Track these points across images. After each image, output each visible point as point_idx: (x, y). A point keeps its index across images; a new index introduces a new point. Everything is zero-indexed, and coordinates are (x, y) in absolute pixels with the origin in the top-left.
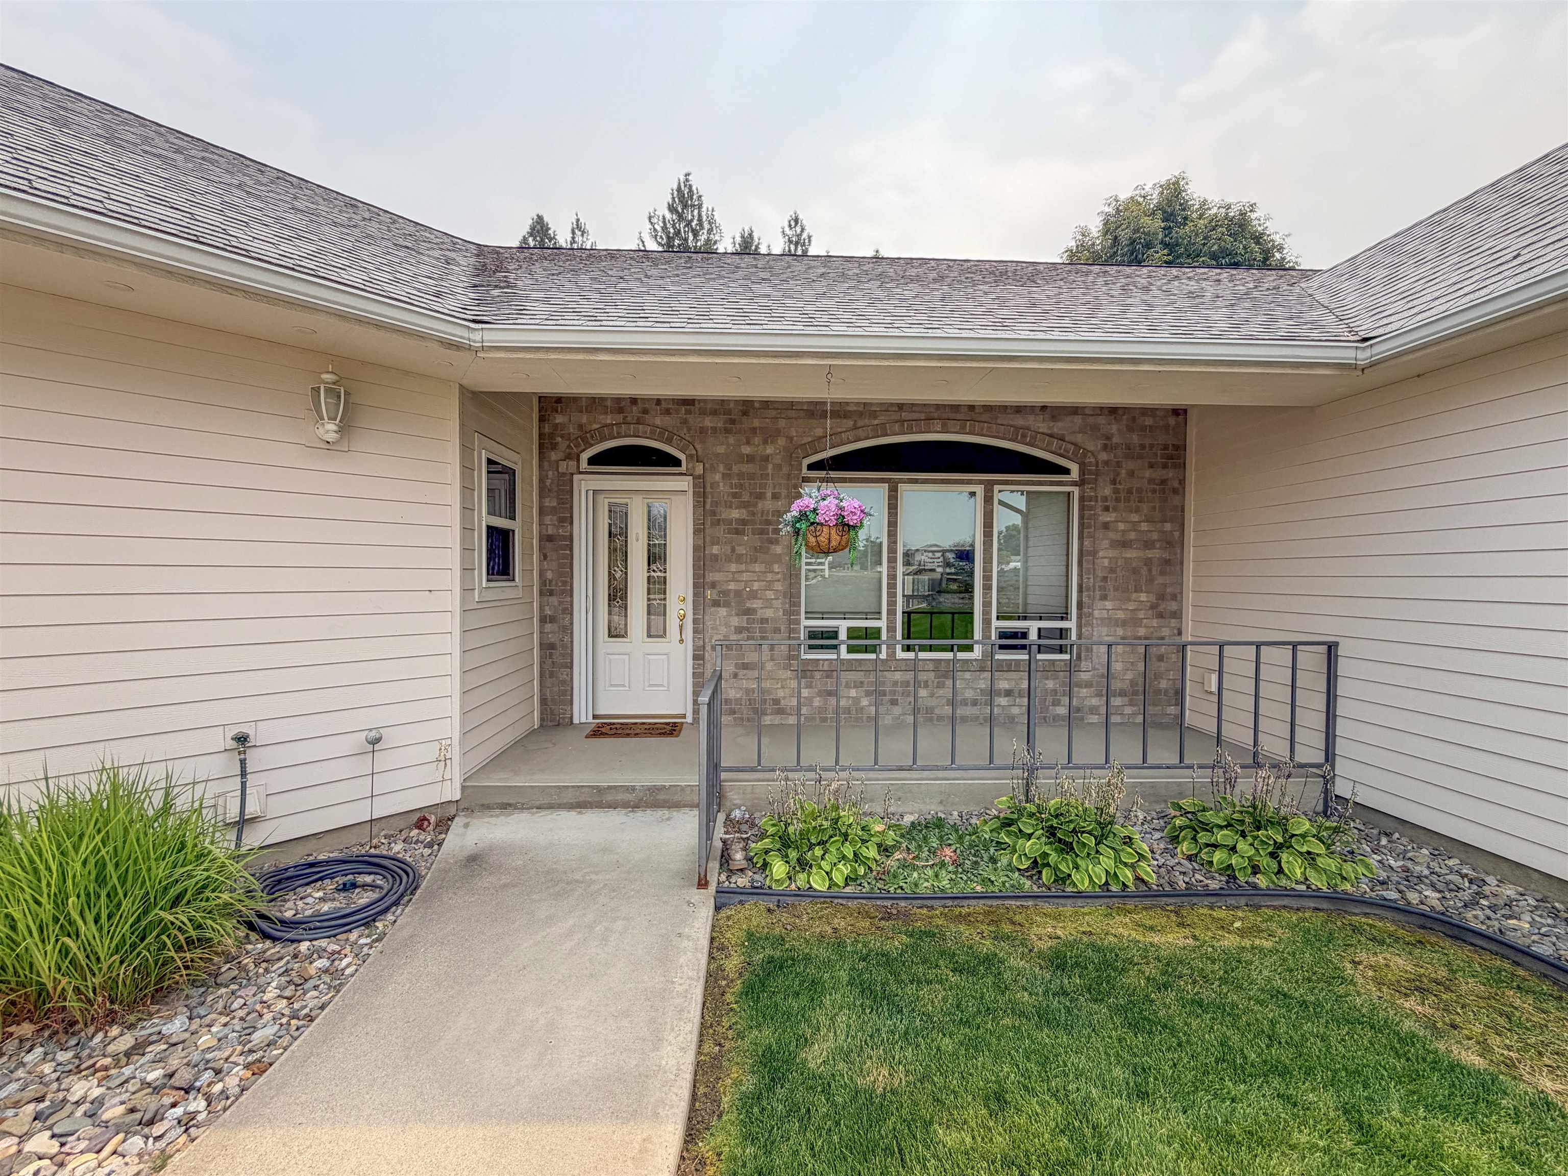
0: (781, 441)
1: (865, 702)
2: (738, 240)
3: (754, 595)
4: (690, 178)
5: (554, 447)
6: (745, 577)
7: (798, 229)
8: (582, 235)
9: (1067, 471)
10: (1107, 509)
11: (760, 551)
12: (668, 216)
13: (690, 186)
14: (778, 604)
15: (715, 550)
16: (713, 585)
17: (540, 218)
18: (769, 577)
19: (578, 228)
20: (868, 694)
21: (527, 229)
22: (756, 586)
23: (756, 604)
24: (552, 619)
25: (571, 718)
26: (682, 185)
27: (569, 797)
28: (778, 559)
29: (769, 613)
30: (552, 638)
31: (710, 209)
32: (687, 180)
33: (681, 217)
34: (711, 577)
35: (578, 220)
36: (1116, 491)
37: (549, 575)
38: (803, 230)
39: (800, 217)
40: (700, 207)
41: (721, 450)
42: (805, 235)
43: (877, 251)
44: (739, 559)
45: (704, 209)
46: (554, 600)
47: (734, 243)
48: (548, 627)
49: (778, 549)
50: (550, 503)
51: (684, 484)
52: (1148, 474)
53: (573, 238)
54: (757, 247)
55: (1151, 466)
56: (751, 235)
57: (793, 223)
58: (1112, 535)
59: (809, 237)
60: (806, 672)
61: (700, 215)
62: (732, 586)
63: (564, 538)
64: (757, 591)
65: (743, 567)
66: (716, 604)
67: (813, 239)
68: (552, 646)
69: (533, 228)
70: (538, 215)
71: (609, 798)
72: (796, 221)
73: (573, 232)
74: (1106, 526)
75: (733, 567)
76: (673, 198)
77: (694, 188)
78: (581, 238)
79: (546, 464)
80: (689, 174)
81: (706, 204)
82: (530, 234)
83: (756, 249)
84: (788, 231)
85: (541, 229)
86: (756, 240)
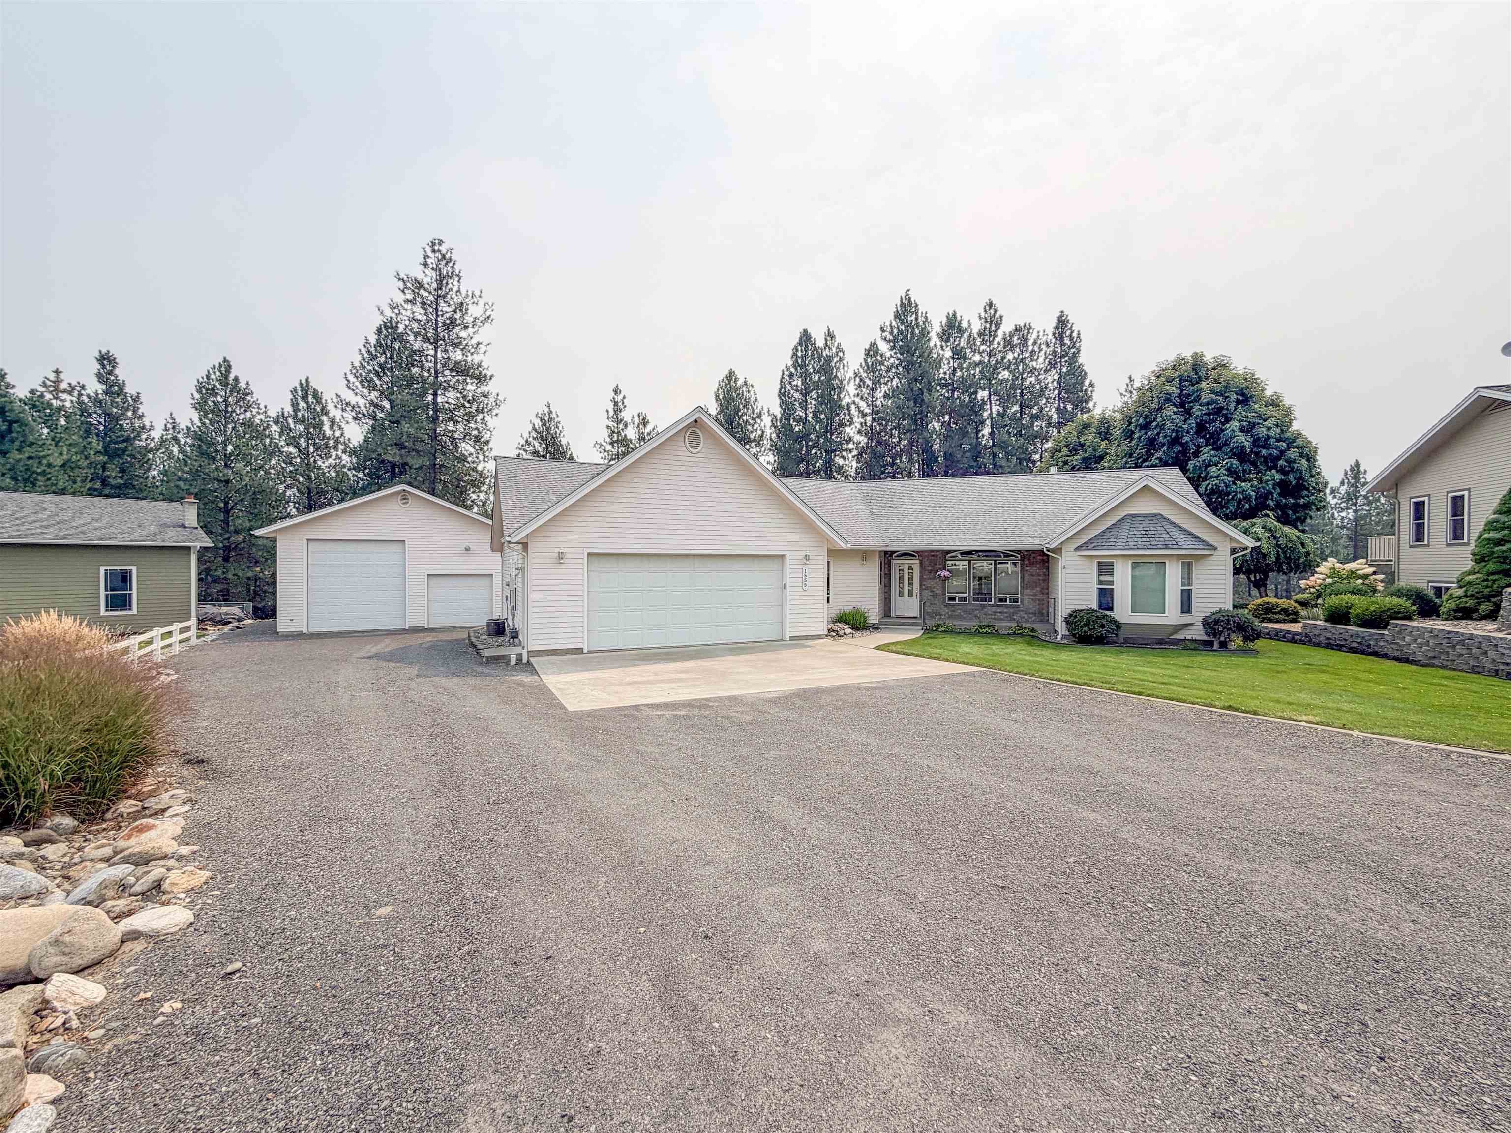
1: (962, 614)
2: (944, 320)
3: (934, 588)
4: (909, 293)
6: (932, 583)
7: (992, 312)
8: (832, 339)
12: (894, 323)
13: (910, 298)
14: (940, 589)
15: (925, 577)
17: (805, 331)
19: (830, 335)
21: (797, 340)
23: (935, 591)
24: (886, 592)
25: (890, 615)
26: (904, 299)
29: (938, 592)
31: (924, 312)
32: (907, 295)
33: (902, 322)
34: (924, 583)
35: (829, 330)
37: (886, 582)
38: (996, 311)
39: (994, 303)
40: (917, 311)
42: (997, 315)
43: (1062, 312)
45: (919, 312)
46: (887, 588)
47: (942, 325)
50: (886, 566)
51: (918, 561)
54: (960, 323)
56: (954, 315)
57: (987, 308)
59: (1001, 317)
61: (917, 315)
62: (929, 585)
63: (889, 574)
66: (925, 590)
69: (801, 339)
72: (991, 305)
73: (826, 340)
76: (897, 310)
77: (912, 300)
78: (831, 341)
79: (885, 557)
80: (908, 290)
81: (921, 309)
82: (800, 344)
83: (959, 326)
84: (983, 315)
85: (806, 338)
86: (959, 318)
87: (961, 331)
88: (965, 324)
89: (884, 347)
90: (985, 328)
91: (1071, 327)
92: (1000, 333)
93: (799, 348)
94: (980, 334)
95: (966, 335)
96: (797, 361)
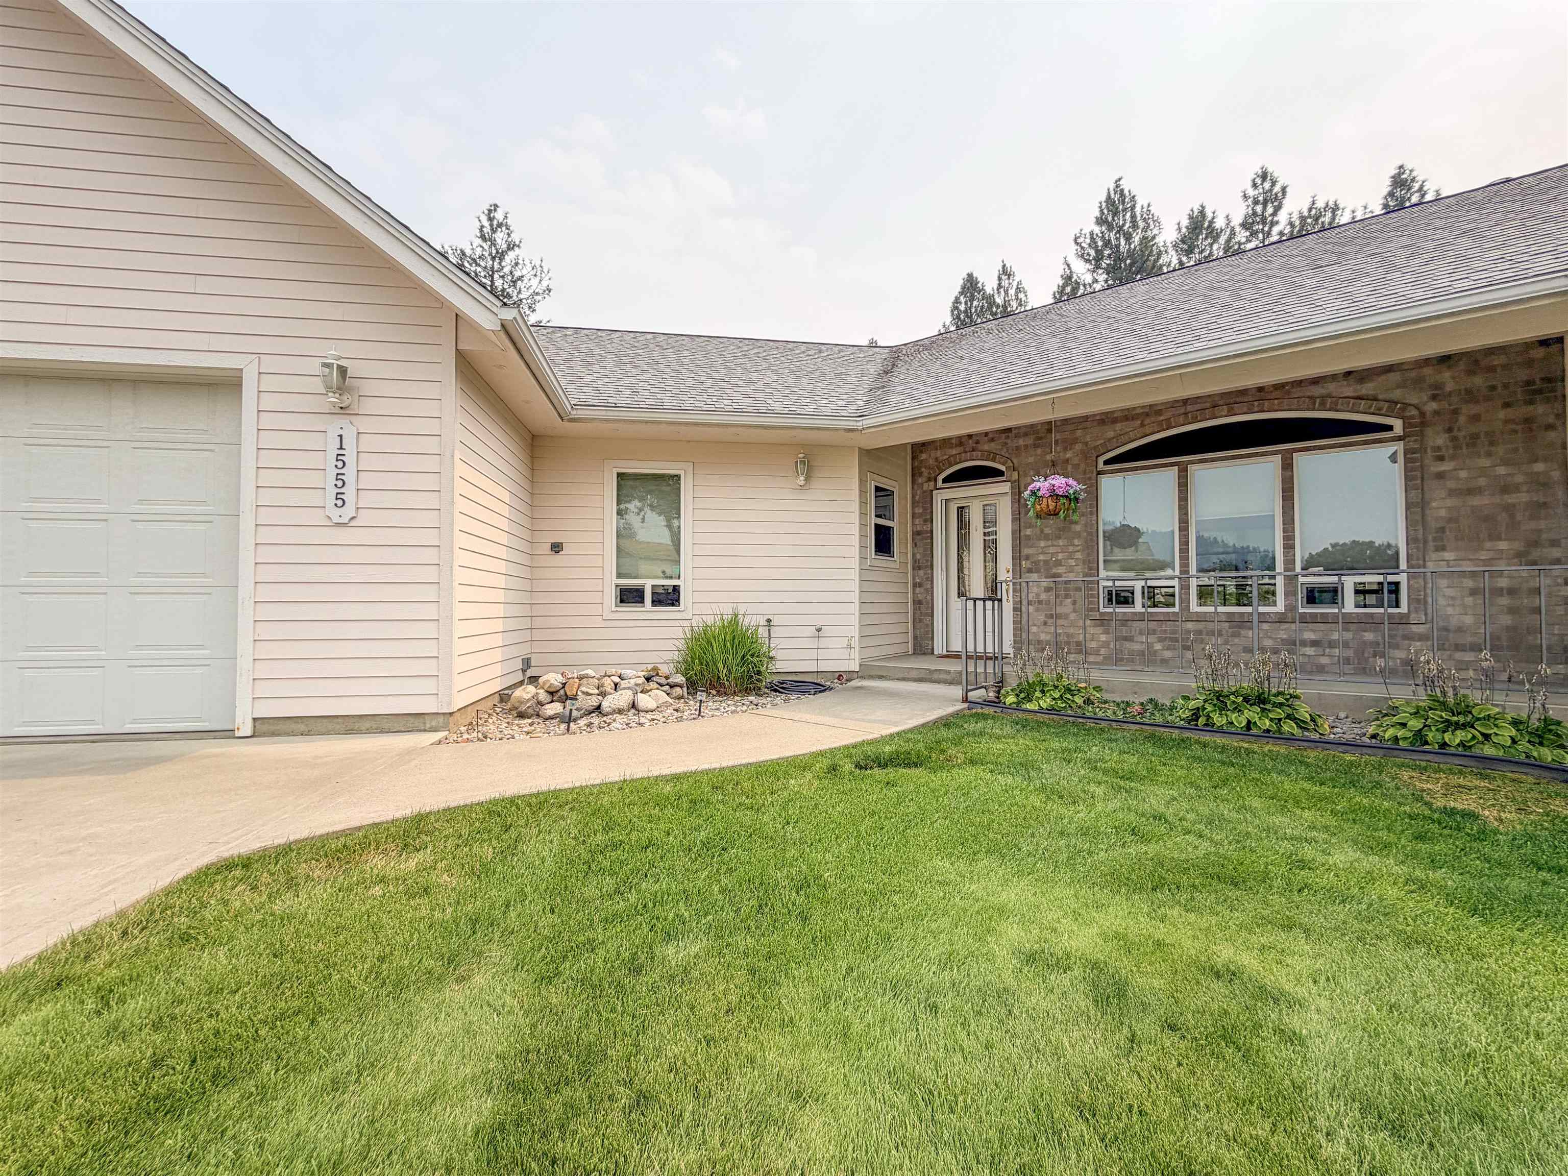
0: (1078, 447)
1: (1158, 647)
2: (1185, 222)
3: (1058, 563)
4: (1121, 182)
5: (921, 474)
6: (1052, 550)
7: (1267, 185)
8: (1009, 278)
9: (1390, 428)
10: (1441, 459)
11: (1064, 530)
12: (1097, 230)
13: (1122, 191)
14: (1079, 569)
15: (1028, 532)
16: (1027, 558)
17: (970, 276)
18: (1071, 549)
19: (1006, 272)
20: (1161, 640)
21: (959, 289)
22: (1060, 556)
23: (1061, 570)
24: (920, 585)
25: (933, 649)
26: (1112, 192)
27: (914, 674)
28: (1078, 535)
29: (1071, 577)
30: (920, 597)
31: (1146, 206)
32: (1117, 186)
33: (1110, 227)
34: (1026, 551)
35: (1004, 266)
36: (1454, 439)
37: (918, 556)
38: (1274, 184)
39: (1270, 170)
40: (1133, 208)
41: (1031, 460)
42: (1277, 189)
43: (1401, 167)
44: (1047, 537)
45: (1138, 210)
46: (921, 572)
47: (1179, 229)
48: (918, 590)
49: (1078, 528)
50: (919, 510)
51: (1006, 487)
52: (1502, 414)
53: (999, 284)
54: (1211, 222)
55: (1507, 405)
56: (1202, 212)
57: (1259, 181)
58: (1451, 484)
59: (1284, 189)
60: (1103, 621)
61: (1134, 214)
62: (1041, 557)
63: (927, 532)
64: (1060, 560)
65: (1050, 543)
66: (1030, 571)
67: (1288, 190)
68: (920, 602)
69: (963, 287)
70: (968, 275)
71: (935, 676)
72: (1264, 176)
73: (1000, 279)
74: (1440, 476)
75: (1042, 544)
76: (1102, 211)
77: (1126, 192)
78: (1007, 281)
79: (916, 487)
80: (1120, 179)
81: (1141, 202)
82: (961, 293)
83: (1209, 226)
84: (1251, 192)
85: (971, 286)
86: (1209, 216)
87: (1214, 235)
88: (1220, 223)
89: (1081, 270)
90: (1255, 214)
91: (1421, 187)
92: (1282, 217)
93: (962, 299)
94: (1245, 225)
95: (1222, 239)
96: (958, 317)
